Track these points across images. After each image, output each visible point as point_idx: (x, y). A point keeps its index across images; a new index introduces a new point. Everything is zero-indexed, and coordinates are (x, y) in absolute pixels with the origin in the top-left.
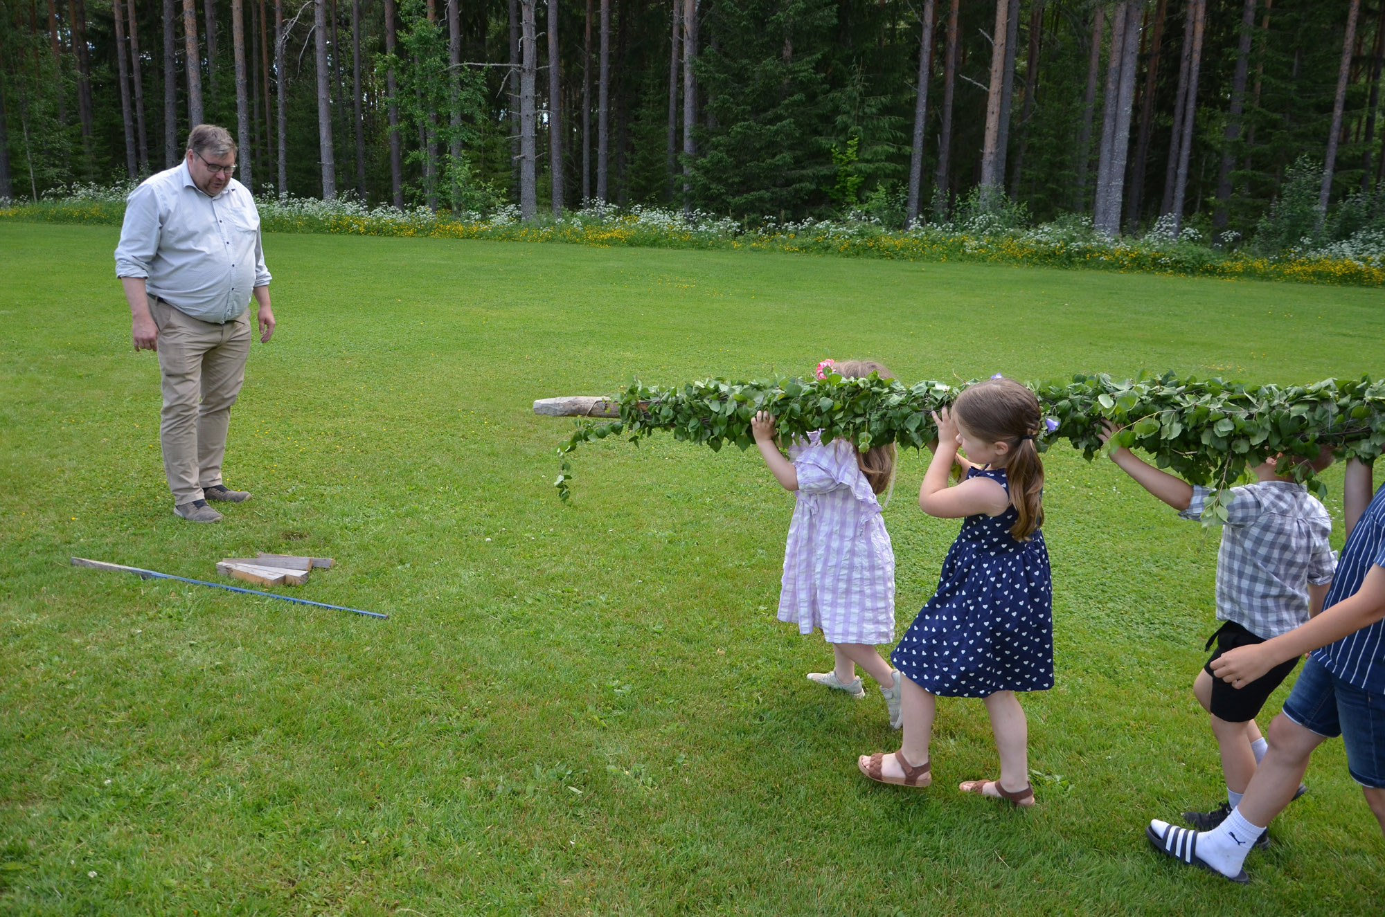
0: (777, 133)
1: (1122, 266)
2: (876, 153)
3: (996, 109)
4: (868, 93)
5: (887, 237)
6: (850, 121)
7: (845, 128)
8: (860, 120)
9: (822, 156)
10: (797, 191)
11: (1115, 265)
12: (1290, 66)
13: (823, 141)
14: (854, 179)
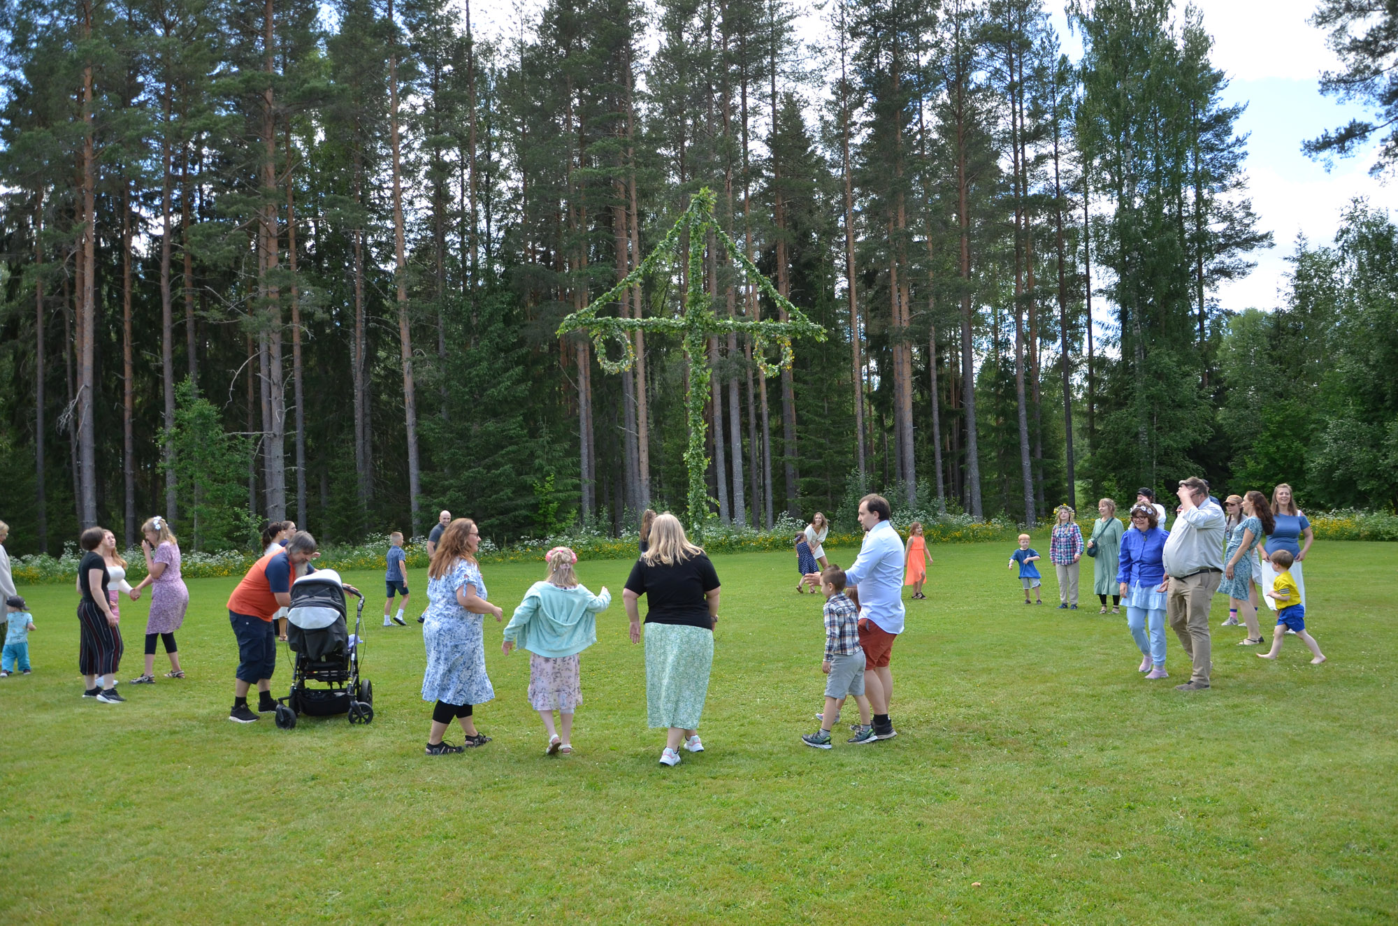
0: (500, 475)
1: (765, 549)
2: (565, 485)
3: (646, 449)
4: (553, 441)
5: (608, 544)
6: (544, 463)
7: (540, 469)
8: (550, 462)
9: (530, 489)
10: (515, 517)
11: (761, 548)
12: (823, 407)
13: (529, 479)
14: (555, 505)
